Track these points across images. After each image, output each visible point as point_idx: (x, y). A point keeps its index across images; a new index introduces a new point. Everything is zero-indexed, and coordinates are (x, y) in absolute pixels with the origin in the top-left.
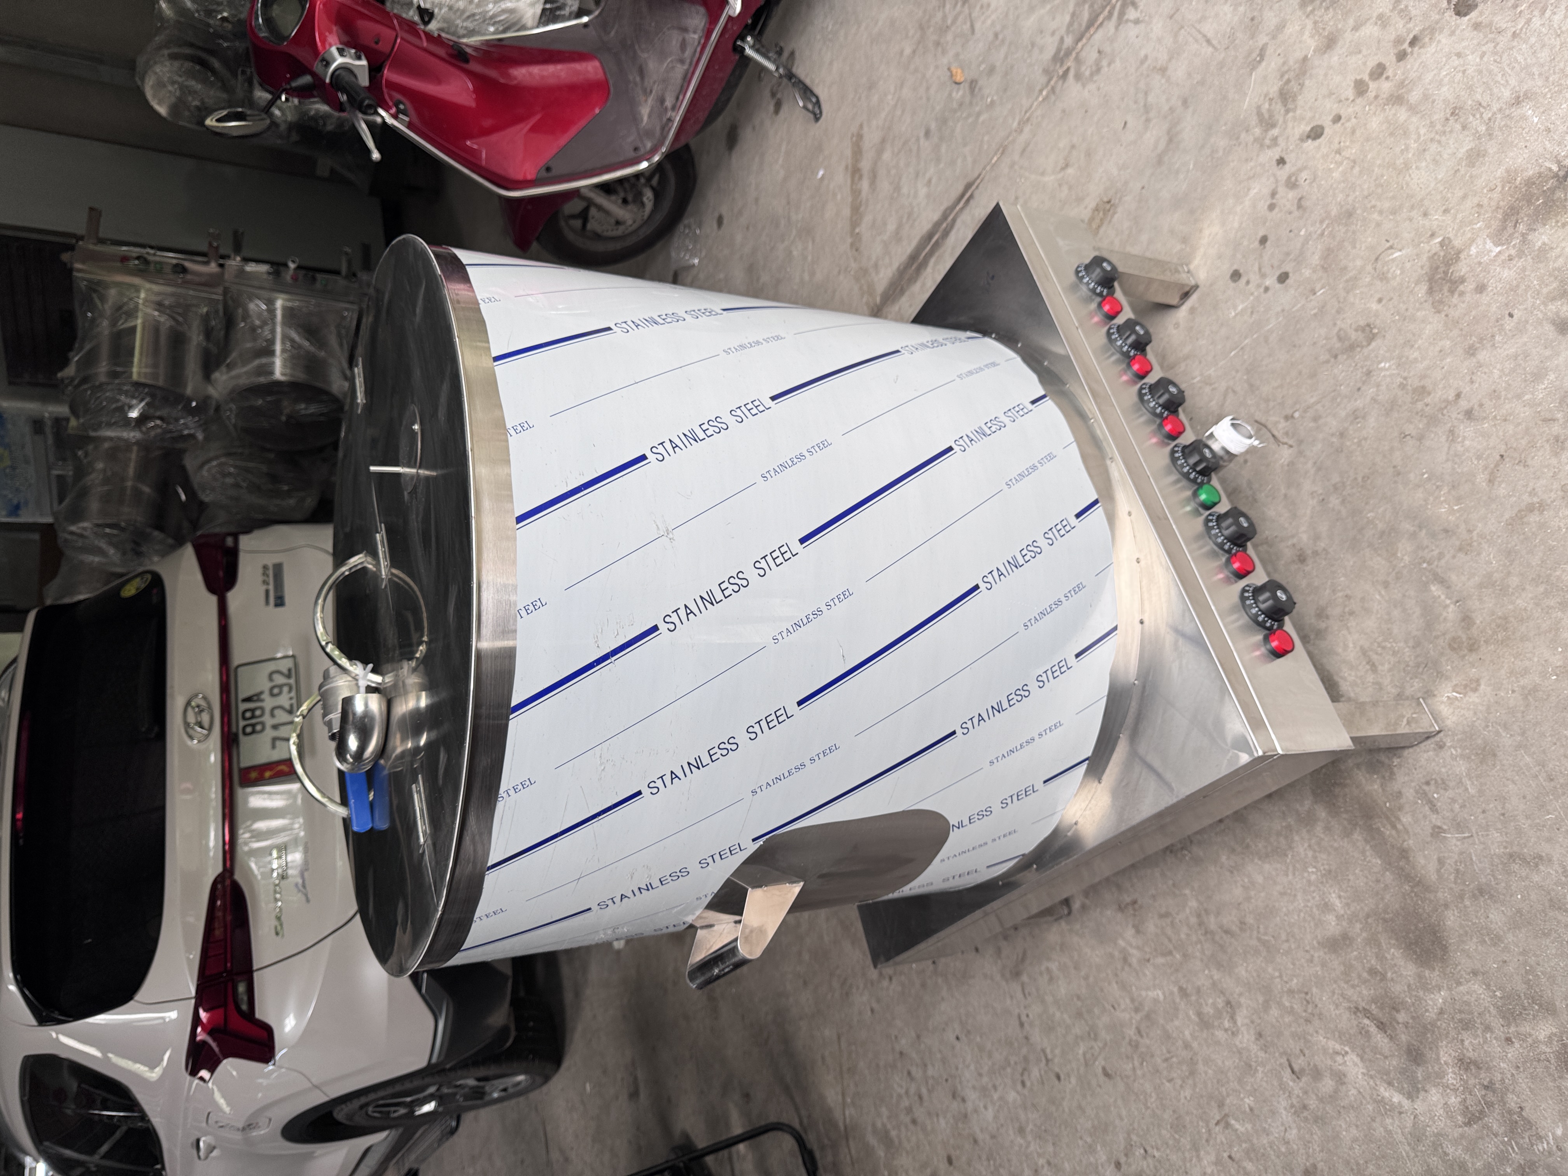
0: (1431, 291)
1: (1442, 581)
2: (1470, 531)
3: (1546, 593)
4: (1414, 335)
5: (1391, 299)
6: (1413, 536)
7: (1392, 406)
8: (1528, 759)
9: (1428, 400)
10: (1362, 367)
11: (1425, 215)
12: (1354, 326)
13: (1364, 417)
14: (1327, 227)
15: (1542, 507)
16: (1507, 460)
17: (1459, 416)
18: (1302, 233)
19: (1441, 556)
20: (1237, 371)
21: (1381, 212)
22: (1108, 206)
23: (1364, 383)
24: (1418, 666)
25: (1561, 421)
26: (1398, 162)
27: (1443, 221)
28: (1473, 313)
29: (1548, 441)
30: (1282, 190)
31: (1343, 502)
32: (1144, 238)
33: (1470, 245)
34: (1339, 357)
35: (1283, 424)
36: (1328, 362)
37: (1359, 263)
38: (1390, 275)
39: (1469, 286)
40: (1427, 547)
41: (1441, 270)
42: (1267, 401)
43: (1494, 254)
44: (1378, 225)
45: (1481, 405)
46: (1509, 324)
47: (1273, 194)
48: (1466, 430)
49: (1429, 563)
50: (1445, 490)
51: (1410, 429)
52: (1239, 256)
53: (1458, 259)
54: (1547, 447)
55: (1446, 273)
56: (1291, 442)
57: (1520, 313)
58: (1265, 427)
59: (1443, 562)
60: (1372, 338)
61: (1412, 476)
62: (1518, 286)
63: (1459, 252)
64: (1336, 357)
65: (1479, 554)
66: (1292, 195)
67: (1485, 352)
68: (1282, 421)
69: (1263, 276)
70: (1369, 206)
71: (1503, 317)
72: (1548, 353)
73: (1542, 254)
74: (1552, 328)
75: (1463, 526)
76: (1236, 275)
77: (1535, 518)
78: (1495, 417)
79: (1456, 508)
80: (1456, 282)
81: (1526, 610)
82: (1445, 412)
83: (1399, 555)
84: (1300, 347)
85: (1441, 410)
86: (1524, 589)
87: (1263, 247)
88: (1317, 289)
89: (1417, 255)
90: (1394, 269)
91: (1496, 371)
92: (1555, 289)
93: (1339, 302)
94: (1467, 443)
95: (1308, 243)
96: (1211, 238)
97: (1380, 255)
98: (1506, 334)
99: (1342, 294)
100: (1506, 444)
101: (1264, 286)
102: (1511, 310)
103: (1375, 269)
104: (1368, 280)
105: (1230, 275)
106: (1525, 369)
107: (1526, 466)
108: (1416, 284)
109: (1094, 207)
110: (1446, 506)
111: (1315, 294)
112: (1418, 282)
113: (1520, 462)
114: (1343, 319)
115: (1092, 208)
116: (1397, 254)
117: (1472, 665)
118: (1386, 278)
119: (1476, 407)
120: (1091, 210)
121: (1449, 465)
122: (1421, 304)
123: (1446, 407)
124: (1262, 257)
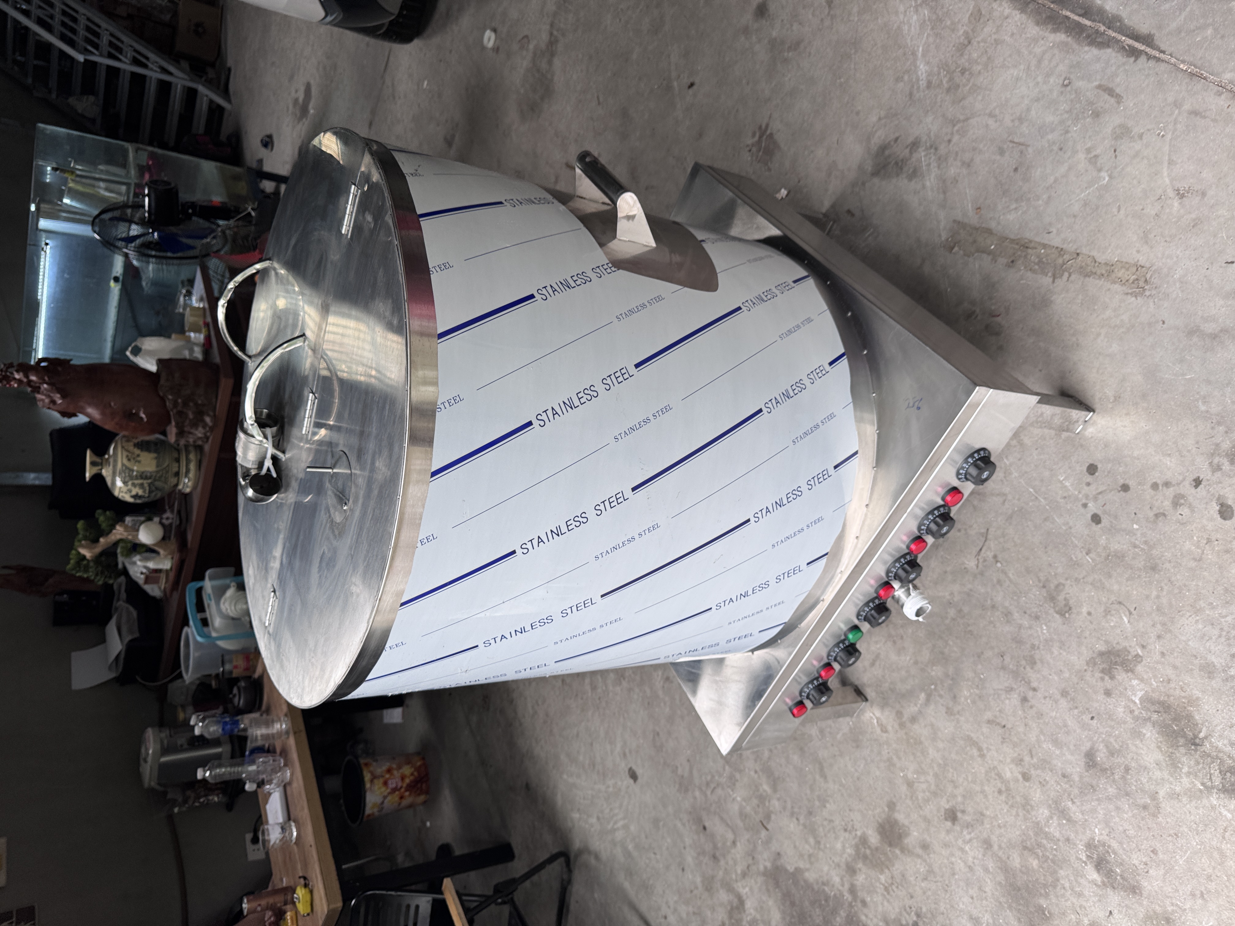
0: (1101, 654)
1: (928, 699)
2: (958, 712)
3: (939, 765)
4: (1069, 648)
5: (1091, 623)
6: (947, 676)
7: (1019, 641)
8: (862, 766)
9: (1028, 669)
10: (1040, 611)
11: (1159, 637)
12: (1067, 596)
13: (1008, 622)
14: (1142, 549)
15: (982, 756)
16: (1003, 730)
17: (1022, 693)
18: (1135, 526)
19: (941, 696)
20: (1019, 500)
21: (1158, 597)
22: (1141, 283)
23: (1030, 615)
24: (882, 693)
25: (1032, 762)
26: (1201, 602)
27: (1155, 654)
28: (1090, 691)
29: (1019, 755)
30: (1170, 492)
31: (953, 619)
32: (1115, 347)
33: (1138, 679)
34: (1044, 590)
35: (990, 554)
36: (1039, 581)
37: (1116, 587)
38: (1109, 617)
39: (1108, 683)
40: (943, 686)
41: (1118, 659)
42: (1003, 535)
43: (1134, 698)
44: (1148, 597)
45: (1031, 707)
46: (1086, 718)
47: (1167, 484)
48: (1015, 698)
49: (935, 689)
51: (1007, 659)
53: (1127, 671)
54: (1016, 755)
55: (1116, 663)
56: (980, 566)
57: (1095, 725)
58: (985, 541)
59: (938, 698)
60: (1061, 614)
61: (980, 667)
62: (1112, 720)
63: (1132, 671)
64: (1044, 587)
65: (948, 721)
66: (1167, 504)
67: (1065, 703)
68: (992, 554)
69: (1095, 499)
70: (1163, 585)
71: (1090, 713)
72: (1072, 747)
73: (1137, 734)
74: (1088, 748)
75: (960, 708)
76: (1092, 469)
77: (975, 752)
78: (1026, 718)
79: (969, 701)
80: (1110, 673)
81: (928, 754)
82: (1023, 682)
83: (934, 668)
84: (1046, 553)
85: (1023, 679)
86: (938, 751)
87: (1120, 489)
88: (1091, 555)
89: (1126, 637)
90: (1114, 620)
91: (1054, 713)
92: (1114, 746)
93: (1084, 578)
94: (1007, 702)
95: (1127, 534)
96: (1122, 428)
97: (1124, 605)
98: (1079, 717)
99: (1090, 579)
100: (1012, 728)
101: (1087, 502)
102: (1096, 718)
103: (1112, 604)
104: (1104, 599)
105: (1092, 462)
106: (1059, 733)
107: (1002, 743)
108: (1105, 641)
109: (1139, 263)
110: (968, 694)
111: (1087, 554)
112: (1107, 642)
113: (1004, 739)
114: (1072, 586)
115: (1138, 261)
116: (1126, 620)
117: (893, 727)
118: (1107, 614)
119: (1030, 704)
120: (1136, 260)
121: (992, 692)
122: (1091, 649)
123: (1026, 682)
124: (1111, 491)
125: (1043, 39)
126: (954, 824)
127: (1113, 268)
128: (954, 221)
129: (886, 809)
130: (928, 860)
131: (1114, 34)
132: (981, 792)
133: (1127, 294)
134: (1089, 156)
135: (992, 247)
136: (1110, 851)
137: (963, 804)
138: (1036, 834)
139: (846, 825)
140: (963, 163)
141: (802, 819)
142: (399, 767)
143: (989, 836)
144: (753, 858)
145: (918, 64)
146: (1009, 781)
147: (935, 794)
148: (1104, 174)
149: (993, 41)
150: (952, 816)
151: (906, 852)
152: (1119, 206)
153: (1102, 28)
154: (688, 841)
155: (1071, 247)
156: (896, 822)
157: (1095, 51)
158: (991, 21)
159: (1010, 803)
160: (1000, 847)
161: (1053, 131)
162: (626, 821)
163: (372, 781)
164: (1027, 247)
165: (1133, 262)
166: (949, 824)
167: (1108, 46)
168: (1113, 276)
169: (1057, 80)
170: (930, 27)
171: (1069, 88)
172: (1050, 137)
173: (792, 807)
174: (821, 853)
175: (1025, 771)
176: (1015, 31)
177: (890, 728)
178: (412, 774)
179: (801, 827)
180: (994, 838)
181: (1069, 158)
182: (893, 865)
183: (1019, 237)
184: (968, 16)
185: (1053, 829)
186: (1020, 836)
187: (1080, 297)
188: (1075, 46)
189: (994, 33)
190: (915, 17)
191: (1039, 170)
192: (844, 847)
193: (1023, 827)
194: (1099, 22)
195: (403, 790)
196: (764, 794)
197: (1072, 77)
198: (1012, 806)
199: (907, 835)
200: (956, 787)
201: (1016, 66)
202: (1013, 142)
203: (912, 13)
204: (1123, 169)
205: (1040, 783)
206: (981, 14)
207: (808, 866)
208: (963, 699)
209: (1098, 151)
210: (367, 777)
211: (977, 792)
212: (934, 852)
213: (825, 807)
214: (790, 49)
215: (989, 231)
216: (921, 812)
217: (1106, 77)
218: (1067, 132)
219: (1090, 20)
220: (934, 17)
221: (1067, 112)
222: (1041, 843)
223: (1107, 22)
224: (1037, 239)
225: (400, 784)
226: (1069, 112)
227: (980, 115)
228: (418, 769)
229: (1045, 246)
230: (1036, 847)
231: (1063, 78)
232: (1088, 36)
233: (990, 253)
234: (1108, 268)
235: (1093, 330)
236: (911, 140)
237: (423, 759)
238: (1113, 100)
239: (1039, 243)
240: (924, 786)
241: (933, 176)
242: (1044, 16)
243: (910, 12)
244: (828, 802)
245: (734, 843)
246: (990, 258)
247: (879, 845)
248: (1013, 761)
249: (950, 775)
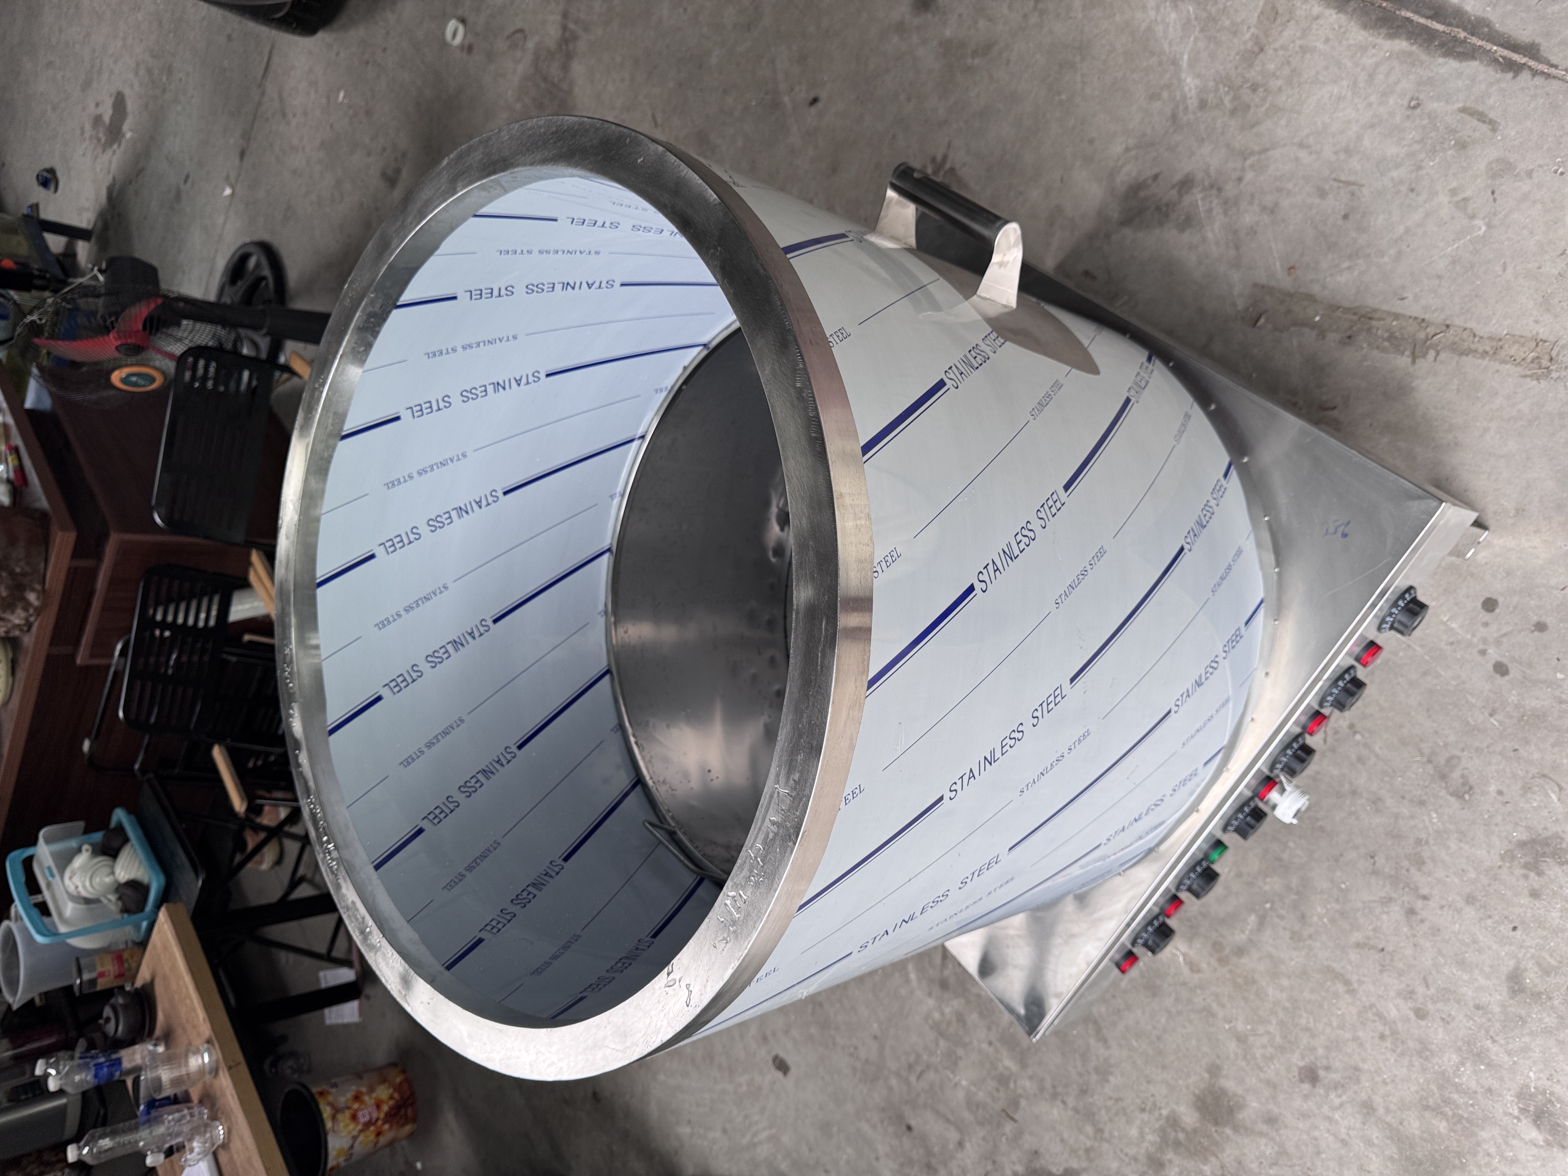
0: (1522, 844)
1: (1262, 922)
2: (1310, 937)
3: (1285, 1009)
4: (1473, 839)
5: (1504, 804)
6: (1288, 888)
7: (1397, 836)
8: (1163, 1020)
9: (1413, 871)
10: (1426, 794)
12: (1466, 771)
13: (1378, 811)
15: (1352, 992)
16: (1381, 955)
17: (1406, 904)
18: (1560, 676)
19: (1281, 917)
22: (1545, 362)
23: (1411, 801)
25: (1429, 993)
28: (1509, 893)
29: (1408, 985)
32: (1512, 446)
34: (1430, 766)
36: (1422, 754)
37: (1536, 756)
38: (1529, 795)
39: (1535, 881)
40: (1284, 903)
41: (1546, 849)
45: (1422, 921)
46: (1505, 929)
48: (1396, 911)
49: (1271, 909)
50: (1337, 907)
51: (1380, 860)
52: (1515, 599)
53: (1561, 864)
54: (1402, 986)
55: (1544, 854)
56: (1329, 739)
57: (1518, 937)
59: (1276, 920)
60: (1458, 795)
61: (1339, 873)
62: (1544, 928)
64: (1430, 761)
65: (1295, 949)
67: (1473, 913)
69: (1498, 642)
71: (1511, 921)
72: (1487, 969)
74: (1510, 968)
75: (1312, 930)
76: (1490, 605)
77: (1340, 988)
78: (1415, 936)
79: (1325, 920)
80: (1537, 868)
81: (1267, 995)
82: (1407, 889)
83: (1268, 880)
84: (1429, 717)
85: (1408, 885)
86: (1282, 991)
87: (1533, 628)
88: (1497, 716)
89: (1557, 820)
90: (1538, 798)
91: (1457, 925)
92: (1549, 963)
93: (1488, 747)
94: (1385, 917)
95: (1547, 687)
96: (1530, 550)
97: (1550, 778)
98: (1495, 928)
99: (1499, 748)
100: (1394, 951)
101: (1486, 647)
102: (1520, 927)
103: (1533, 777)
104: (1520, 772)
105: (1489, 596)
106: (1466, 952)
107: (1381, 972)
108: (1525, 827)
109: (1541, 336)
110: (1324, 911)
111: (1491, 715)
112: (1528, 828)
113: (1383, 966)
114: (1471, 758)
115: (1538, 334)
116: (1554, 797)
117: (1209, 964)
118: (1525, 792)
119: (1419, 917)
120: (1534, 333)
121: (1360, 905)
122: (1506, 838)
123: (1411, 889)
124: (1520, 632)
125: (1374, 47)
126: (1314, 1086)
127: (1501, 343)
128: (1256, 285)
129: (1206, 1076)
130: (1278, 1139)
131: (1480, 43)
132: (1353, 1040)
133: (1525, 376)
134: (1456, 199)
135: (1317, 319)
136: (1553, 1099)
137: (1327, 1057)
138: (1441, 1088)
139: (1143, 1102)
140: (1264, 209)
141: (1071, 1102)
142: (371, 1090)
143: (1370, 1098)
144: (994, 1162)
145: (1183, 76)
146: (1394, 1022)
147: (1281, 1049)
148: (1478, 222)
149: (1297, 48)
150: (1310, 1075)
151: (1242, 1131)
152: (1504, 263)
153: (1462, 35)
154: (882, 1149)
155: (1437, 317)
156: (1223, 1092)
157: (1453, 64)
158: (1292, 23)
159: (1399, 1050)
160: (1388, 1110)
161: (1398, 166)
162: (774, 1131)
163: (334, 1118)
164: (1370, 318)
165: (1530, 335)
166: (1306, 1087)
167: (1473, 58)
168: (1503, 354)
169: (1399, 101)
170: (1198, 29)
171: (1418, 111)
172: (1395, 174)
173: (1054, 1087)
174: (1105, 1146)
175: (1419, 1006)
176: (1331, 36)
177: (1204, 966)
178: (391, 1097)
179: (1070, 1113)
180: (1377, 1100)
181: (1425, 202)
182: (1223, 1150)
183: (1357, 304)
184: (1256, 15)
185: (1467, 1077)
186: (1417, 1092)
187: (1456, 381)
188: (1424, 57)
189: (1299, 38)
190: (1173, 16)
191: (1381, 217)
192: (1142, 1134)
193: (1421, 1081)
194: (1458, 27)
195: (380, 1123)
196: (1006, 1073)
197: (1422, 96)
198: (1402, 1054)
199: (1242, 1107)
200: (1313, 1036)
201: (1335, 82)
202: (1340, 181)
203: (1169, 9)
204: (1506, 216)
205: (1443, 1019)
206: (1277, 13)
207: (1084, 1164)
208: (1315, 919)
209: (1468, 193)
210: (327, 1112)
211: (1348, 1040)
212: (1286, 1127)
213: (1107, 1081)
214: (975, 53)
215: (1311, 298)
216: (1262, 1075)
217: (1473, 98)
218: (1420, 168)
219: (1443, 24)
220: (1204, 15)
221: (1418, 142)
222: (1449, 1098)
223: (1469, 27)
224: (1385, 307)
225: (375, 1115)
226: (1421, 141)
227: (1284, 146)
228: (398, 1088)
229: (1397, 316)
230: (1442, 1104)
231: (1408, 97)
232: (1442, 45)
233: (1314, 326)
234: (1494, 343)
235: (1478, 424)
236: (1178, 177)
237: (403, 1072)
238: (1484, 128)
239: (1389, 313)
240: (1265, 1040)
241: (1217, 225)
242: (1374, 17)
243: (1165, 8)
244: (1111, 1074)
245: (960, 1144)
246: (1314, 333)
247: (1198, 1125)
248: (1399, 994)
249: (1303, 1021)
